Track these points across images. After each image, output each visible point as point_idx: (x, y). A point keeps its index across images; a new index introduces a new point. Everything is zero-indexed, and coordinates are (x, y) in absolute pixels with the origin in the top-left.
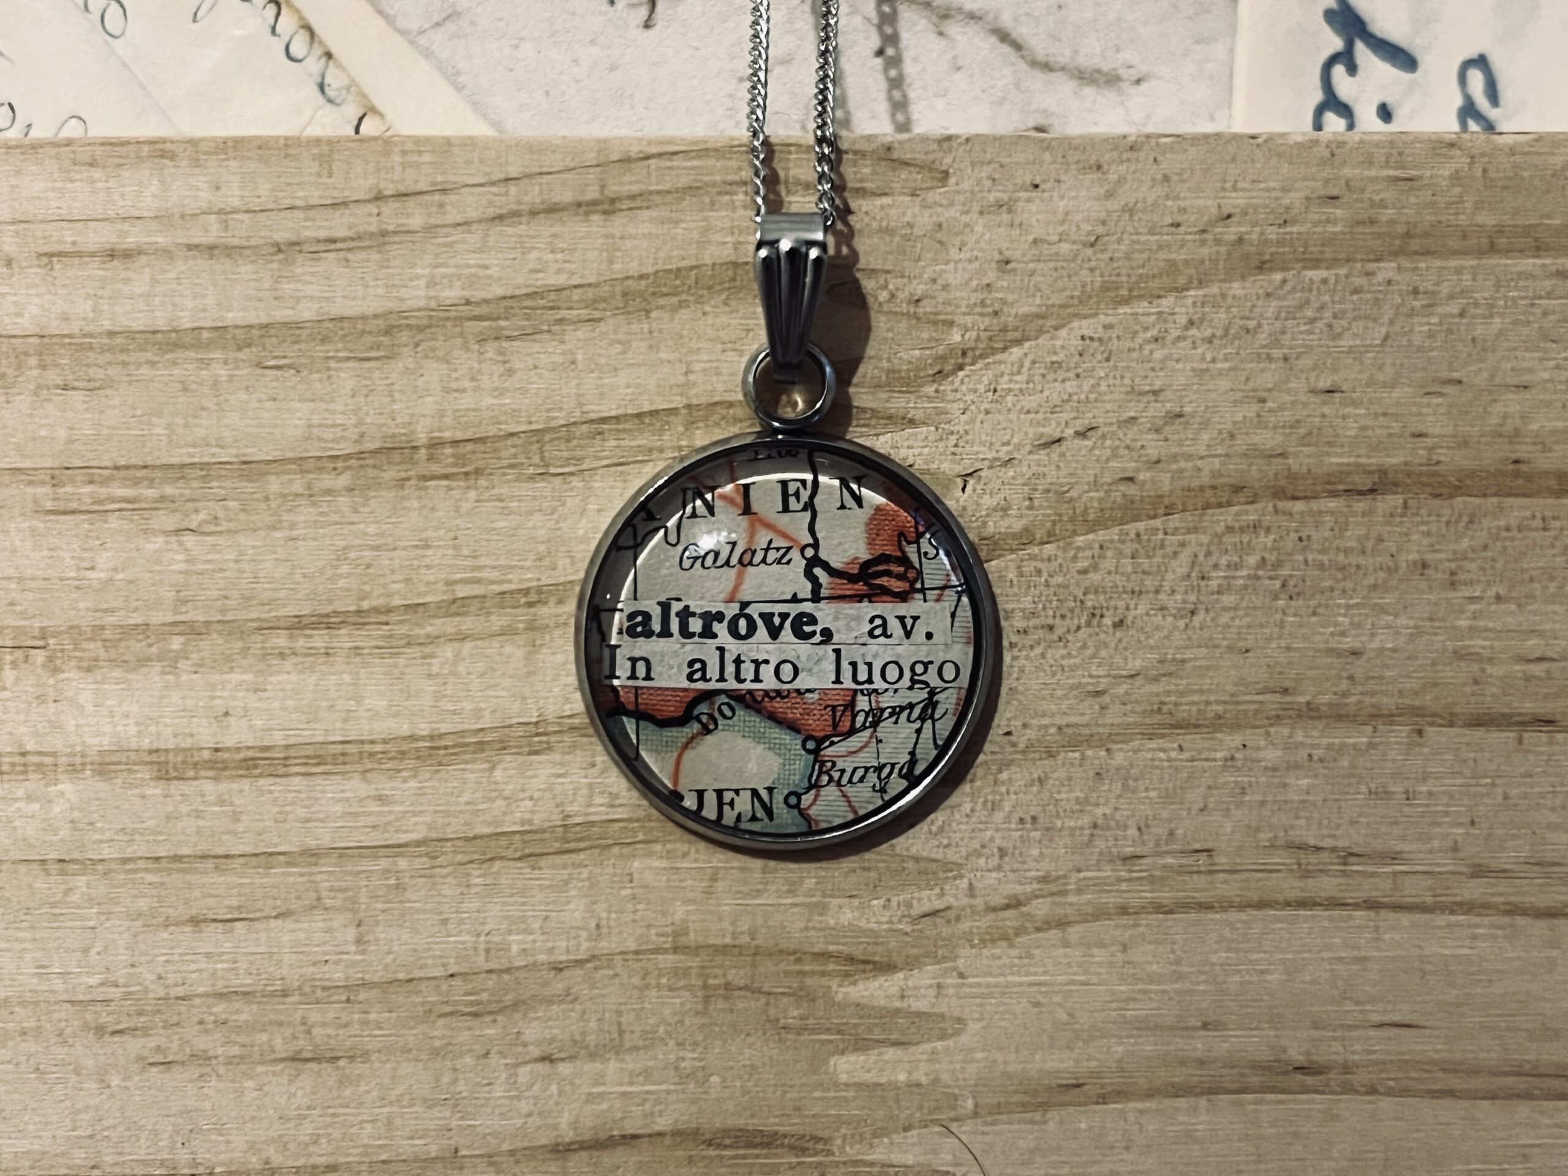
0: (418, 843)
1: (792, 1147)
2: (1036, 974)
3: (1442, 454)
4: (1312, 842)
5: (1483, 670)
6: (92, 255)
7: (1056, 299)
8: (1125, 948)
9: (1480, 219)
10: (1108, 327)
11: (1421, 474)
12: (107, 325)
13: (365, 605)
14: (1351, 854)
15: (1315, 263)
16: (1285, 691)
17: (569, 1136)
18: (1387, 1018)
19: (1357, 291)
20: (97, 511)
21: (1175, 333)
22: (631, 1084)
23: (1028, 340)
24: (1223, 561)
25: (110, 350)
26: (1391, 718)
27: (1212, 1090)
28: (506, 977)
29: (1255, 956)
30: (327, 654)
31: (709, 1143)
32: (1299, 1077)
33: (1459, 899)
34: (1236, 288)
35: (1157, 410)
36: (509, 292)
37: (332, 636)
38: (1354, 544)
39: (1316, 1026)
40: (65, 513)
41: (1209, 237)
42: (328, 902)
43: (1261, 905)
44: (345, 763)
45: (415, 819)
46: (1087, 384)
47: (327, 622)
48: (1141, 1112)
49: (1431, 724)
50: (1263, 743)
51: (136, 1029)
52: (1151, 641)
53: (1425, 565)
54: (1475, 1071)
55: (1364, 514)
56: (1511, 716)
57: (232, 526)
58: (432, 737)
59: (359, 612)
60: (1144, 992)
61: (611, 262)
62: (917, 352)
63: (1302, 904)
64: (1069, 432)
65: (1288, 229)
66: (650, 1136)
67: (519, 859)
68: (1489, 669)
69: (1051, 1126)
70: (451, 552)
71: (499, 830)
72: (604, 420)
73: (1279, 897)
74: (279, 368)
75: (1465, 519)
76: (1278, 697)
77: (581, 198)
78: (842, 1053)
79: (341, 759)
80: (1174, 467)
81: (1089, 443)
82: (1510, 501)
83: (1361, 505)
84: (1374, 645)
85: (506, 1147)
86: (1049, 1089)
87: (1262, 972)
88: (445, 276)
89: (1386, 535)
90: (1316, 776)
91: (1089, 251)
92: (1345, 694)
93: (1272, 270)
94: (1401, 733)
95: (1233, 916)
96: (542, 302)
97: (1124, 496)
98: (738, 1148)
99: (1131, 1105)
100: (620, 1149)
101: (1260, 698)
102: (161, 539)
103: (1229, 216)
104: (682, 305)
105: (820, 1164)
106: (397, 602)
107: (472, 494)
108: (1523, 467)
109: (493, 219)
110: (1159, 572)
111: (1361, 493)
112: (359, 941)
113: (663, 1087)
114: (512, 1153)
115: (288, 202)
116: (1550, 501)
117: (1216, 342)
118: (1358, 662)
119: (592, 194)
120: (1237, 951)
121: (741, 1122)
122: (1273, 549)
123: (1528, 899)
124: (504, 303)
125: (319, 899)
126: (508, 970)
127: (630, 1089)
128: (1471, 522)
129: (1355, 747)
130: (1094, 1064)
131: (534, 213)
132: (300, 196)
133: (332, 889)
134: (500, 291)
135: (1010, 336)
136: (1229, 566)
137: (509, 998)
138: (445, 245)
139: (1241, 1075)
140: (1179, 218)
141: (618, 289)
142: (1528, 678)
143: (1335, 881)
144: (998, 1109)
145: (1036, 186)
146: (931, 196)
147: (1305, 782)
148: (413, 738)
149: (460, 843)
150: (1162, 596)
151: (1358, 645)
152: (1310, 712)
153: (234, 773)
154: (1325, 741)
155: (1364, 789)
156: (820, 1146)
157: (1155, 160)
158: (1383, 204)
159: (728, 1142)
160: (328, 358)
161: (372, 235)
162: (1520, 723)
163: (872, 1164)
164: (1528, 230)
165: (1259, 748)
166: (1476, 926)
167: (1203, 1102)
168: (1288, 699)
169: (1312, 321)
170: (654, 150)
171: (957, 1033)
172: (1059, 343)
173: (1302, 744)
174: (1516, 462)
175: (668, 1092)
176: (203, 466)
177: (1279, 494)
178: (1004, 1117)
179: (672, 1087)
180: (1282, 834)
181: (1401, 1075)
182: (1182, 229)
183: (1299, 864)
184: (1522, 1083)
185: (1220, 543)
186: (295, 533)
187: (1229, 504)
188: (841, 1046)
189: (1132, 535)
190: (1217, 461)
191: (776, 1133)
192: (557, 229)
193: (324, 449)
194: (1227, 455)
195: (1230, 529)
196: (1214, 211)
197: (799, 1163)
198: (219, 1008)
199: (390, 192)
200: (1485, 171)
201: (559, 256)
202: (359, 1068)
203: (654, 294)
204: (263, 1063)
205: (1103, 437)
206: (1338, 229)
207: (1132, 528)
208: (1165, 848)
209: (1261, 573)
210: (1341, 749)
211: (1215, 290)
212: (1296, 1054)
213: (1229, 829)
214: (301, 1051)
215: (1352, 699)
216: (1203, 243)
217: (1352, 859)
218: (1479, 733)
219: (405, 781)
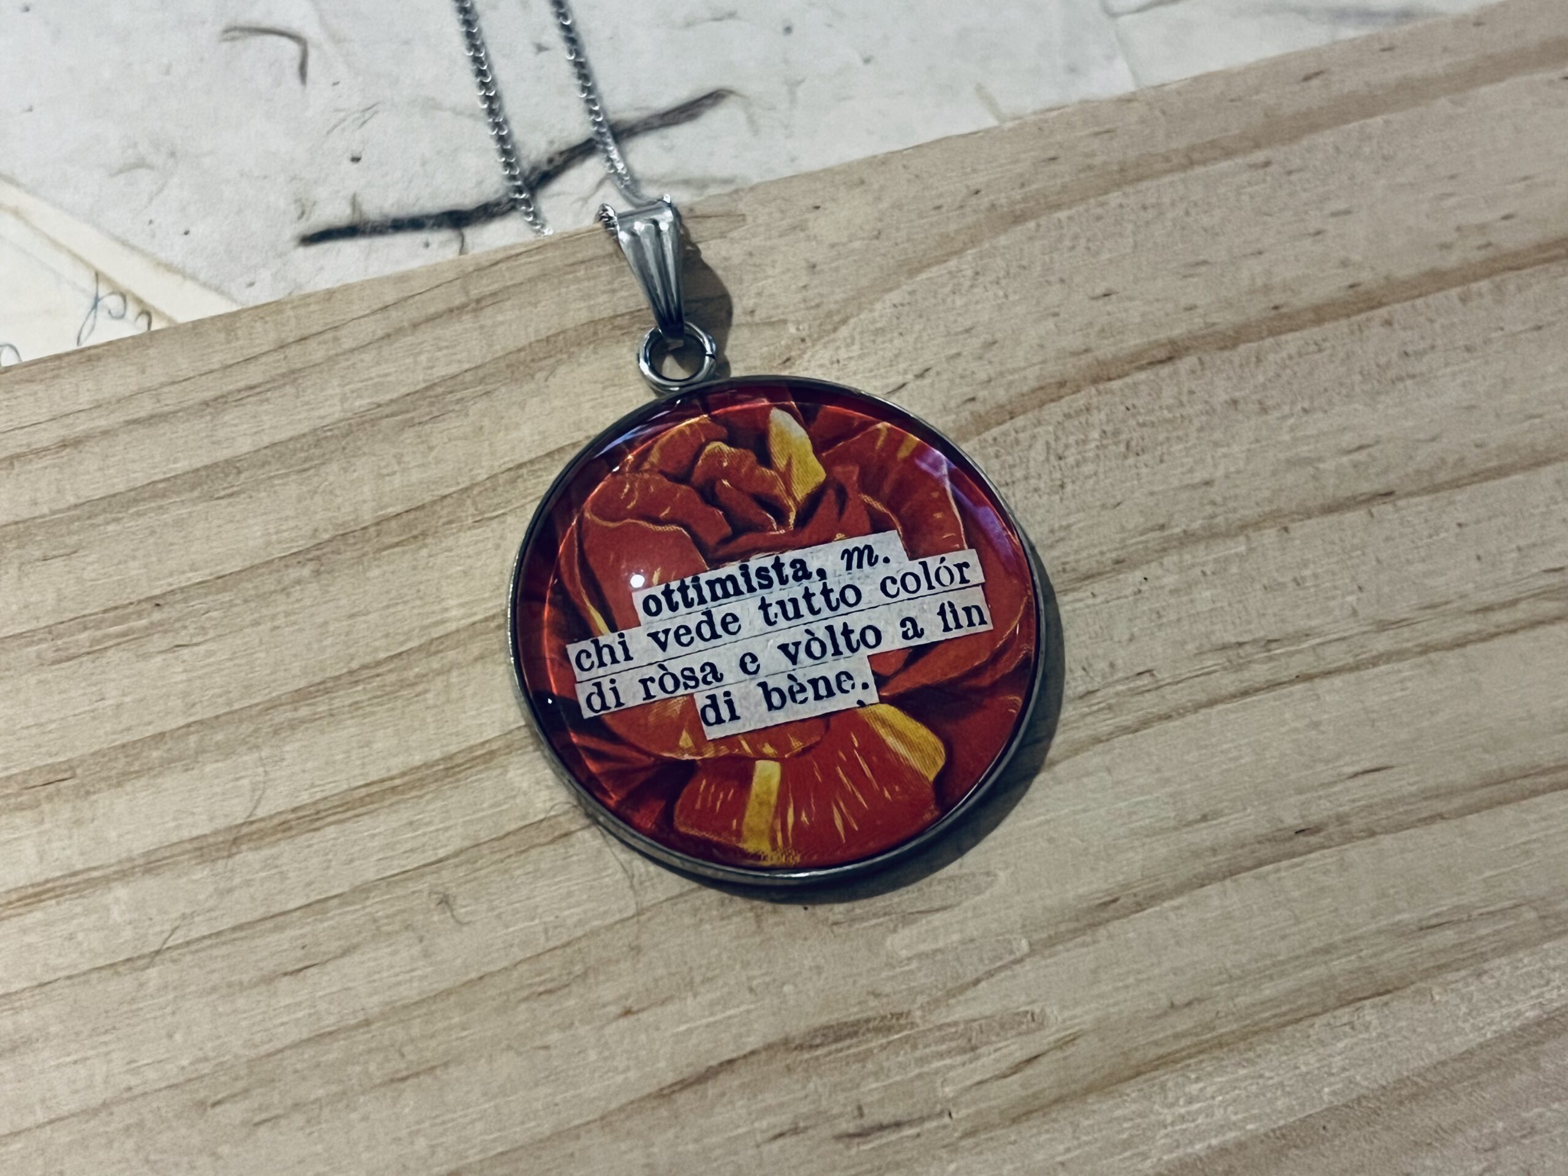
0: (456, 854)
1: (877, 1030)
2: (1040, 814)
3: (1214, 318)
4: (1233, 640)
5: (1317, 469)
6: (46, 449)
7: (864, 282)
8: (1109, 770)
9: (1174, 145)
10: (912, 293)
11: (1204, 337)
12: (72, 500)
13: (354, 665)
14: (1270, 641)
15: (1058, 207)
16: (1162, 527)
17: (670, 1078)
18: (1358, 768)
19: (1099, 218)
20: (95, 651)
21: (967, 283)
22: (712, 1014)
23: (852, 316)
24: (1072, 440)
25: (79, 518)
26: (1258, 525)
27: (1232, 872)
28: (569, 950)
29: (1225, 746)
30: (332, 715)
31: (800, 1047)
32: (1302, 838)
33: (1374, 653)
34: (1003, 240)
35: (976, 343)
36: (412, 389)
37: (331, 699)
38: (1171, 401)
39: (1300, 791)
40: (69, 659)
41: (968, 210)
42: (386, 929)
43: (1211, 703)
44: (372, 803)
45: (447, 835)
46: (910, 339)
47: (323, 688)
48: (1178, 908)
49: (1293, 521)
50: (1160, 572)
51: (234, 1096)
52: (1038, 518)
53: (1235, 402)
54: (1452, 792)
55: (1171, 377)
56: (1354, 498)
57: (220, 631)
58: (444, 759)
59: (351, 673)
60: (1141, 803)
61: (490, 346)
62: (765, 349)
63: (1245, 693)
64: (910, 376)
65: (1027, 189)
66: (745, 1057)
67: (553, 841)
68: (1321, 466)
69: (1104, 943)
70: (418, 602)
71: (527, 822)
72: (520, 466)
73: (1224, 692)
74: (231, 495)
75: (1254, 359)
76: (1156, 534)
77: (452, 305)
78: (895, 931)
79: (368, 799)
80: (1005, 381)
81: (927, 381)
82: (1283, 337)
83: (1165, 370)
84: (1220, 473)
85: (614, 1105)
86: (1091, 910)
87: (1236, 759)
88: (353, 392)
89: (1193, 387)
90: (1215, 587)
91: (876, 242)
92: (1213, 516)
93: (1026, 220)
94: (1270, 535)
95: (1190, 718)
96: (440, 390)
97: (972, 413)
98: (829, 1044)
99: (1166, 904)
100: (721, 1076)
101: (1143, 538)
102: (159, 659)
103: (977, 192)
104: (559, 362)
105: (908, 1037)
106: (382, 655)
107: (424, 552)
108: (1284, 310)
109: (383, 338)
110: (1022, 462)
111: (1161, 362)
112: (426, 954)
113: (743, 1008)
114: (621, 1109)
115: (206, 369)
116: (1316, 329)
117: (1003, 282)
118: (1213, 490)
119: (459, 299)
120: (1205, 747)
121: (824, 1019)
122: (1108, 421)
123: (1435, 636)
124: (409, 398)
125: (378, 928)
126: (568, 944)
127: (711, 1019)
128: (1259, 360)
129: (1237, 554)
130: (1120, 878)
131: (415, 326)
132: (216, 361)
133: (387, 917)
134: (404, 390)
135: (836, 318)
136: (1077, 443)
137: (578, 969)
138: (348, 368)
139: (1253, 852)
140: (938, 202)
141: (502, 364)
142: (1355, 466)
143: (1266, 667)
144: (1052, 942)
145: (817, 208)
146: (735, 234)
147: (1207, 594)
148: (427, 765)
149: (496, 844)
150: (1033, 481)
151: (1206, 476)
152: (1188, 539)
153: (273, 838)
154: (1210, 558)
155: (1258, 586)
156: (902, 1021)
157: (904, 167)
158: (1093, 154)
159: (818, 1041)
160: (270, 478)
161: (283, 375)
162: (1364, 501)
163: (955, 1024)
164: (1213, 144)
165: (1158, 578)
166: (1399, 671)
167: (1228, 882)
168: (1166, 533)
169: (1073, 248)
170: (500, 256)
171: (990, 885)
172: (876, 314)
173: (1193, 565)
174: (1276, 308)
175: (748, 1012)
176: (182, 590)
177: (1095, 381)
178: (1060, 947)
179: (752, 1006)
180: (1205, 641)
181: (1390, 813)
182: (944, 210)
183: (1230, 661)
184: (1495, 791)
185: (1063, 429)
186: (277, 623)
187: (1061, 397)
188: (891, 926)
189: (990, 441)
190: (1037, 367)
191: (858, 1021)
192: (439, 332)
193: (284, 549)
194: (1044, 362)
195: (1068, 416)
196: (965, 191)
197: (889, 1043)
198: (309, 1052)
199: (291, 340)
200: (1164, 112)
201: (445, 352)
202: (455, 1072)
203: (533, 360)
204: (363, 1093)
205: (938, 373)
206: (1067, 179)
207: (988, 435)
208: (1110, 680)
209: (1105, 442)
210: (1227, 559)
211: (986, 245)
212: (1291, 819)
213: (1160, 650)
214: (398, 1071)
215: (1220, 519)
216: (964, 215)
217: (1274, 645)
218: (1334, 518)
219: (428, 803)
